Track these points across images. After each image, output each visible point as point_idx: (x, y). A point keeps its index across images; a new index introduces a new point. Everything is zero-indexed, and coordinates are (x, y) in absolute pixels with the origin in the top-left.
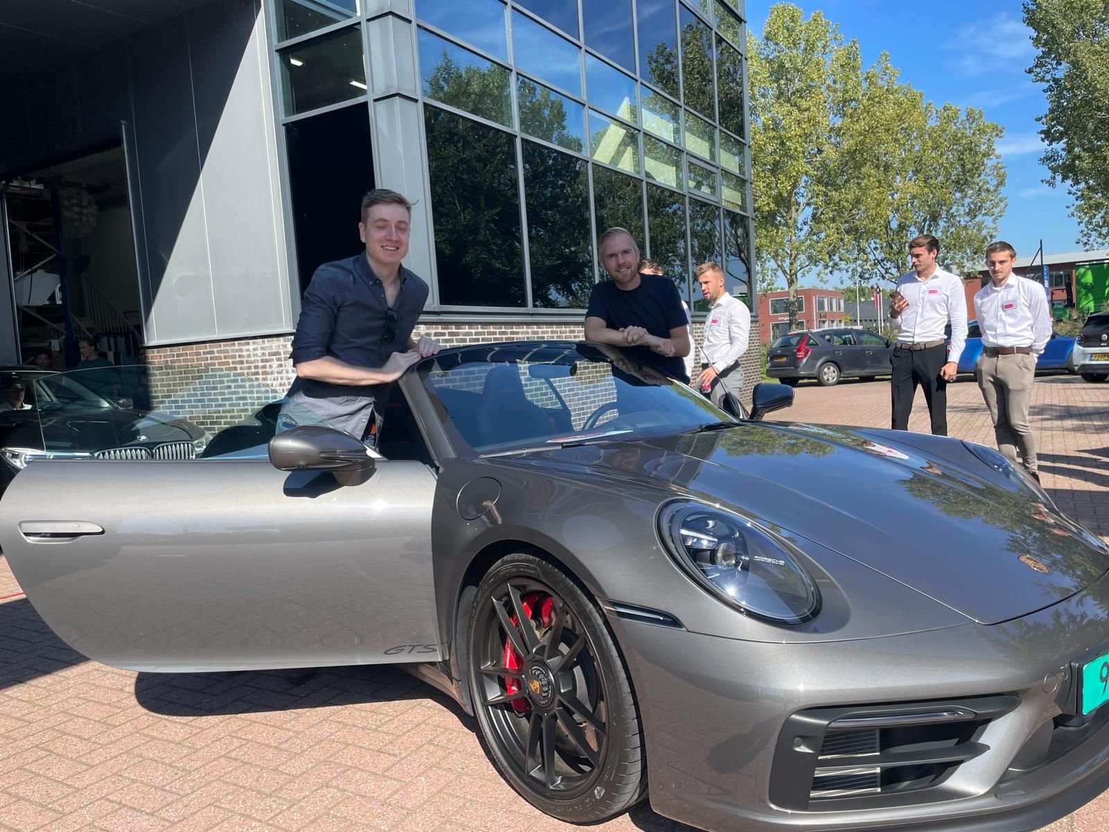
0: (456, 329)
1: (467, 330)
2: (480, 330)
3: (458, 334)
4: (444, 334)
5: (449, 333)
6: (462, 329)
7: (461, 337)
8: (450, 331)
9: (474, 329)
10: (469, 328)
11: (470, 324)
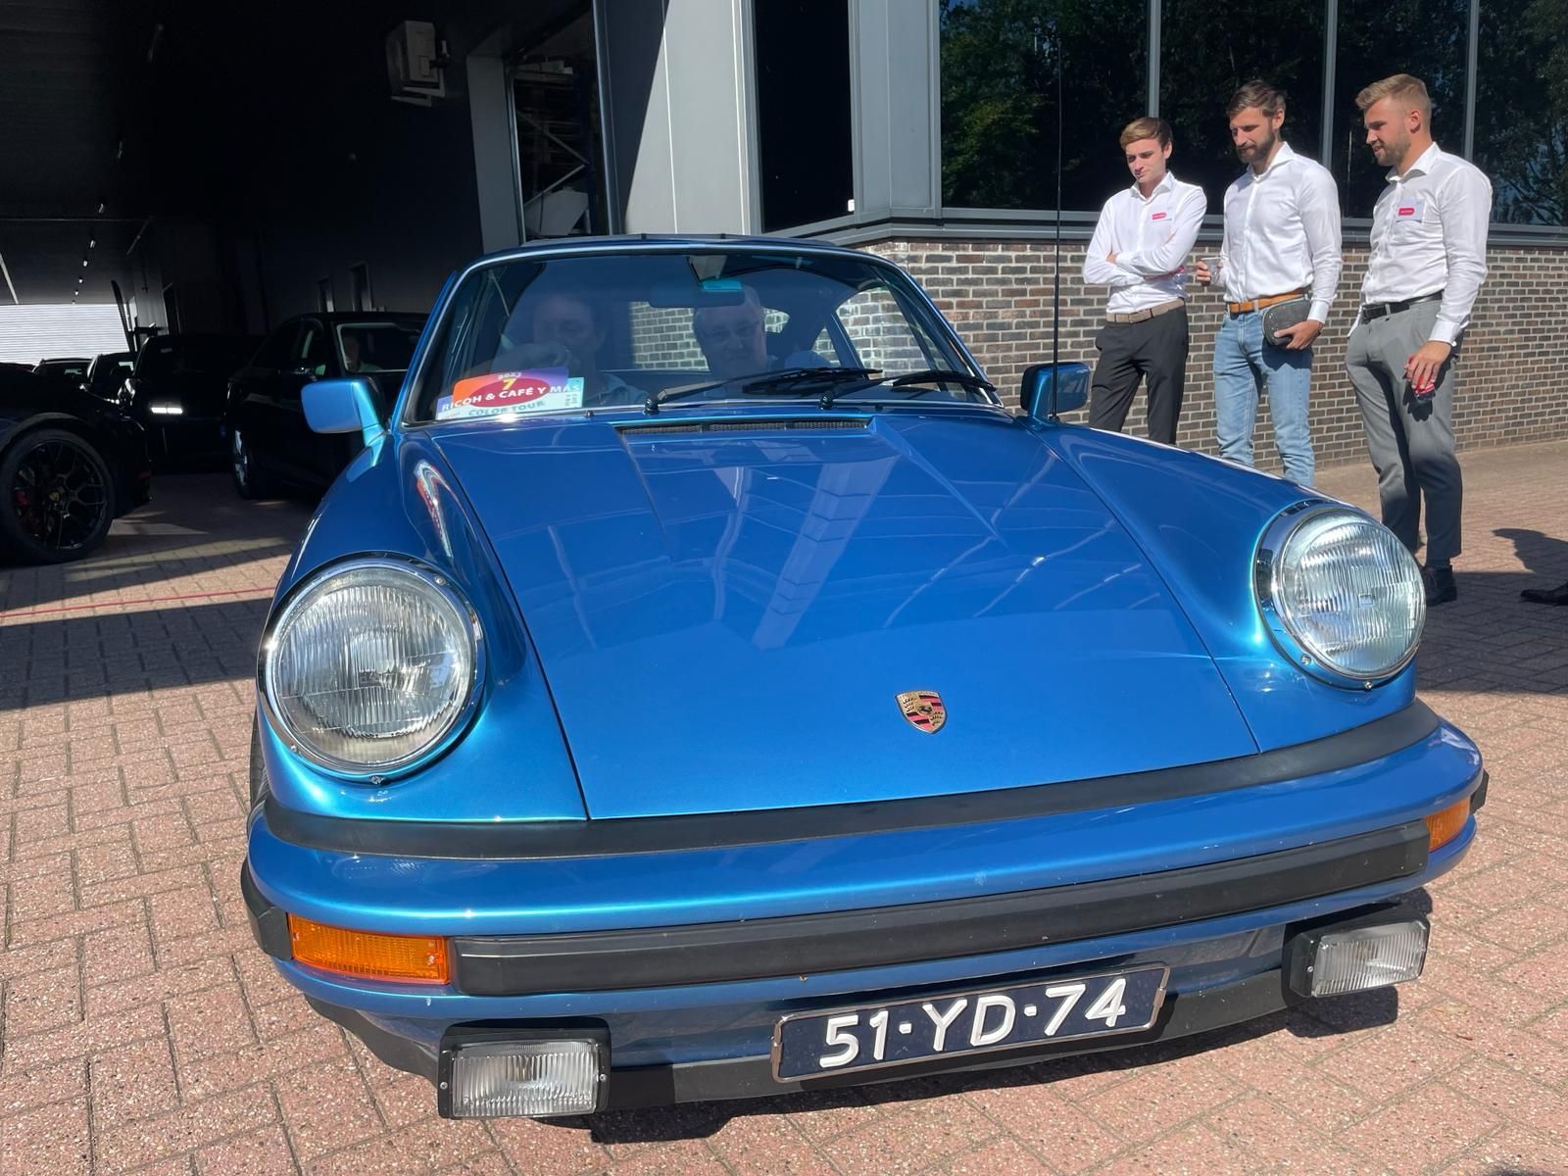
0: (973, 250)
1: (999, 252)
2: (1028, 253)
3: (979, 259)
4: (948, 259)
5: (958, 256)
6: (989, 250)
7: (984, 264)
8: (961, 253)
9: (1014, 250)
10: (1003, 250)
11: (1007, 242)
